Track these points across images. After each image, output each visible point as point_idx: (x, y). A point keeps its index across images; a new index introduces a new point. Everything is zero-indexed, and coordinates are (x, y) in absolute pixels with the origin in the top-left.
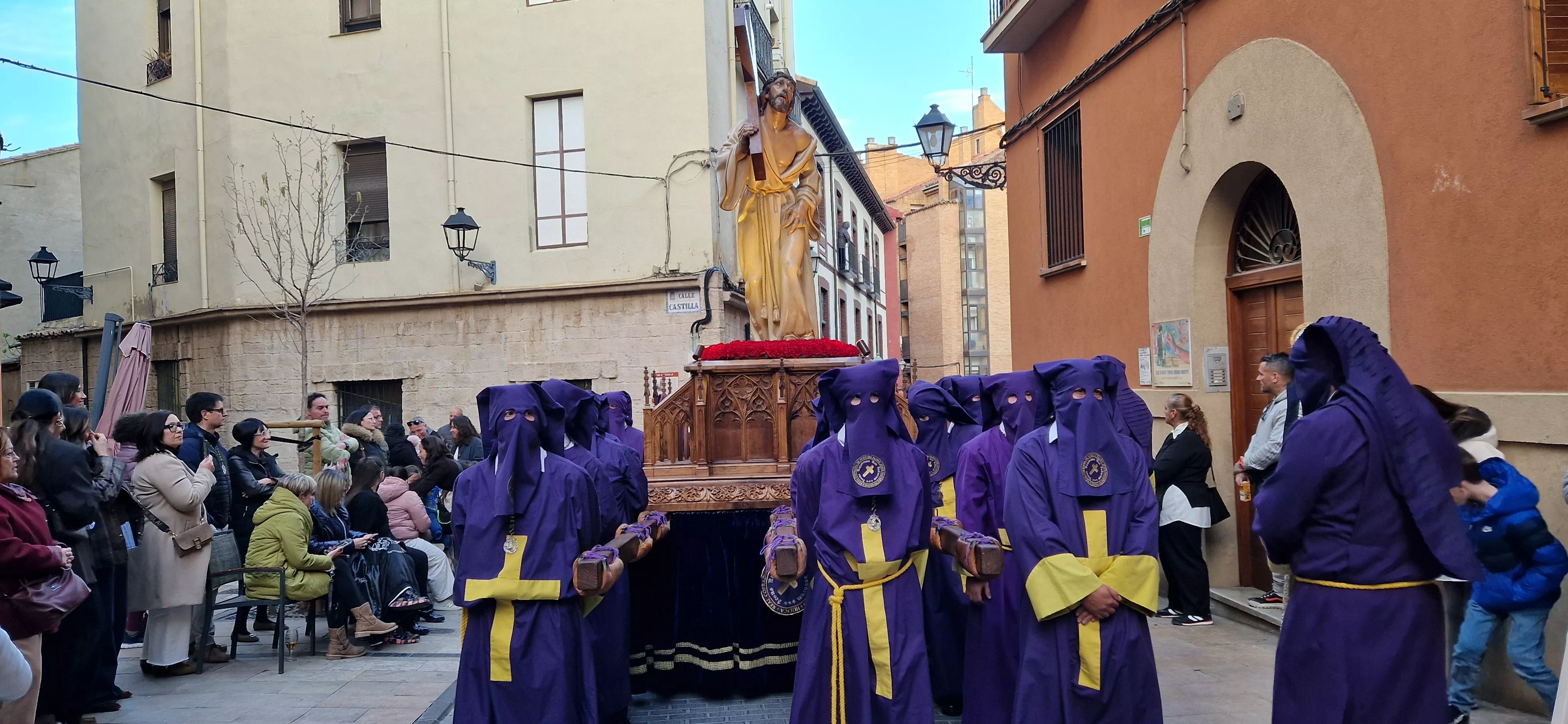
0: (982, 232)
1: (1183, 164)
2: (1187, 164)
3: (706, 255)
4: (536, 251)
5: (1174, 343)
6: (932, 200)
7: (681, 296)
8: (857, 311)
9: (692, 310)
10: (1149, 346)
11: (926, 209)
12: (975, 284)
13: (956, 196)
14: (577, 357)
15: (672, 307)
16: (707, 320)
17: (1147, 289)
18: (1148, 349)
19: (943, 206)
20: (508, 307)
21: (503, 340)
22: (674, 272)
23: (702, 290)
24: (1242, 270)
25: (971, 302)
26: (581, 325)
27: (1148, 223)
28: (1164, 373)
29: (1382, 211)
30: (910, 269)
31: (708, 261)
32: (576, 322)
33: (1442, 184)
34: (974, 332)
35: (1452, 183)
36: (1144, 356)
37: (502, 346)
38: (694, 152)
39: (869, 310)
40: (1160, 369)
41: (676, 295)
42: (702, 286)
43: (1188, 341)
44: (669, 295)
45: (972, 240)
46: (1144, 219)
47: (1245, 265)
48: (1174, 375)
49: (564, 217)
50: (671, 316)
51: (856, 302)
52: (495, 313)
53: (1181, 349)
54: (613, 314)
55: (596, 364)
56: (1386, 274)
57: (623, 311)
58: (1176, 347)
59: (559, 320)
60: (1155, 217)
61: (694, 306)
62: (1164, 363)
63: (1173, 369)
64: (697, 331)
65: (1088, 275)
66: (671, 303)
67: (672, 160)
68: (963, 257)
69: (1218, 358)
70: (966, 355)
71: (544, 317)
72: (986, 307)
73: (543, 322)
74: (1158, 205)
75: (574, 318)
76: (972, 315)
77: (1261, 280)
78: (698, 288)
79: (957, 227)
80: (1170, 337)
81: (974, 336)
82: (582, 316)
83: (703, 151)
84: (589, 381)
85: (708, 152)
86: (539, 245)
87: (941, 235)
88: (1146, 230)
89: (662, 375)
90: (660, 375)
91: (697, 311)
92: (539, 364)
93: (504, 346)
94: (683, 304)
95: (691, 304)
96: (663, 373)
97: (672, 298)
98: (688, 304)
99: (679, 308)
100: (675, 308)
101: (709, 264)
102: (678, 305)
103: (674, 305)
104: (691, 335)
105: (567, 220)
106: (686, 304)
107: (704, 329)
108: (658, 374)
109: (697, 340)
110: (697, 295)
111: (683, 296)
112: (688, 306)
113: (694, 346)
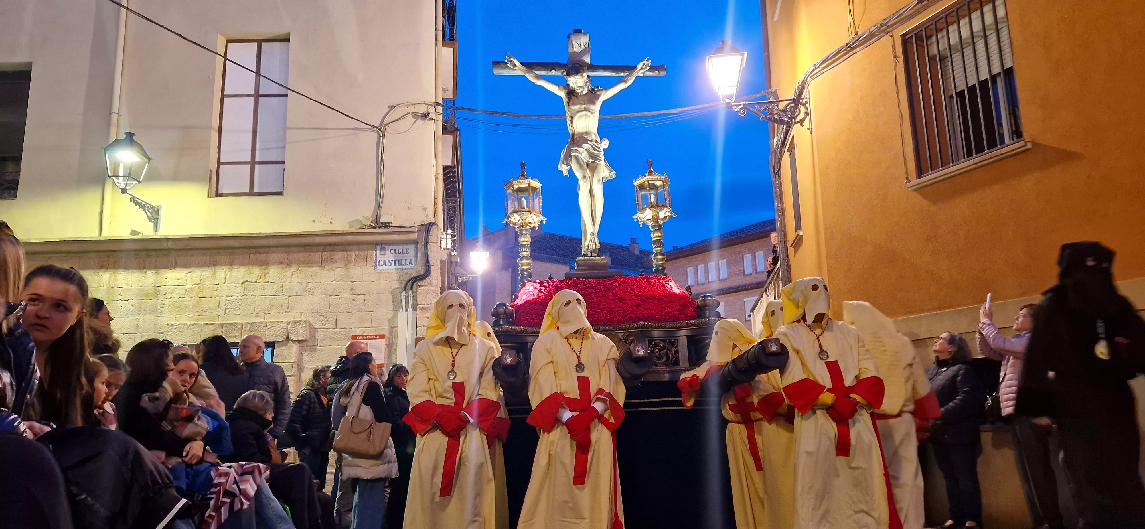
3: (425, 209)
4: (215, 198)
7: (392, 252)
9: (405, 267)
14: (258, 316)
15: (381, 263)
16: (425, 276)
22: (386, 225)
26: (267, 281)
31: (427, 216)
37: (159, 303)
38: (414, 104)
41: (387, 251)
42: (421, 239)
44: (378, 251)
49: (253, 163)
50: (380, 273)
54: (309, 268)
55: (283, 325)
61: (408, 262)
64: (411, 289)
66: (380, 258)
67: (387, 110)
71: (219, 271)
75: (258, 272)
78: (416, 243)
84: (272, 345)
86: (220, 192)
89: (365, 338)
90: (361, 338)
91: (412, 269)
92: (207, 324)
93: (163, 302)
94: (395, 260)
95: (406, 260)
96: (366, 336)
97: (382, 253)
98: (402, 260)
99: (389, 264)
100: (386, 265)
101: (428, 219)
102: (389, 261)
103: (384, 261)
104: (404, 293)
105: (257, 166)
106: (399, 260)
107: (420, 286)
108: (360, 336)
109: (410, 298)
110: (412, 251)
111: (395, 252)
112: (400, 262)
113: (407, 305)
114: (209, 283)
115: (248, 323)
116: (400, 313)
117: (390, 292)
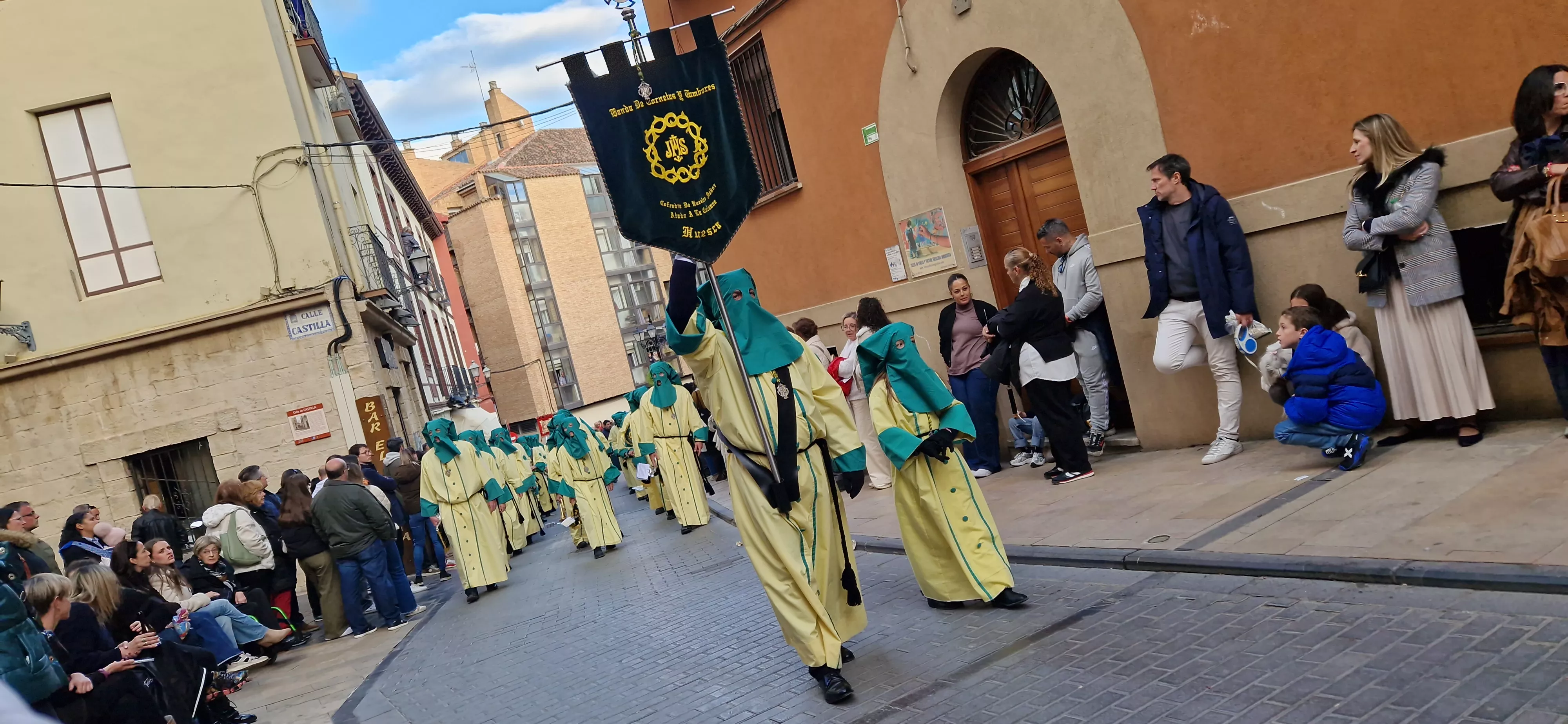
0: (532, 225)
1: (910, 64)
2: (913, 66)
3: (326, 264)
4: (85, 299)
5: (928, 232)
6: (471, 201)
7: (304, 316)
8: (436, 321)
9: (322, 329)
10: (898, 243)
11: (467, 209)
12: (538, 279)
13: (496, 193)
14: (179, 415)
15: (296, 331)
16: (348, 335)
17: (884, 191)
18: (897, 248)
19: (486, 204)
20: (62, 375)
21: (64, 418)
22: (289, 290)
23: (333, 305)
24: (978, 154)
25: (538, 296)
26: (176, 375)
27: (876, 129)
28: (920, 263)
29: (1143, 61)
30: (464, 274)
31: (331, 271)
32: (167, 374)
33: (1200, 27)
34: (547, 325)
35: (1210, 22)
36: (893, 255)
37: (65, 424)
38: (282, 150)
39: (443, 319)
40: (916, 260)
41: (298, 316)
42: (331, 298)
43: (944, 227)
44: (288, 319)
45: (524, 234)
46: (867, 128)
47: (979, 150)
48: (934, 262)
49: (117, 251)
50: (298, 341)
51: (433, 312)
52: (41, 386)
53: (938, 236)
54: (219, 354)
55: (208, 418)
56: (1156, 114)
57: (232, 348)
58: (931, 235)
59: (142, 377)
60: (881, 122)
61: (325, 324)
62: (919, 254)
63: (931, 257)
64: (336, 352)
65: (805, 194)
66: (293, 326)
67: (256, 163)
68: (519, 252)
69: (973, 237)
70: (545, 350)
71: (120, 376)
72: (554, 299)
73: (120, 382)
74: (882, 111)
75: (163, 370)
76: (541, 309)
77: (1004, 157)
78: (326, 303)
79: (504, 224)
80: (923, 228)
81: (548, 330)
82: (175, 365)
83: (294, 148)
84: (204, 440)
85: (302, 148)
86: (89, 291)
87: (490, 234)
88: (873, 137)
89: (301, 411)
90: (298, 412)
91: (331, 329)
92: (126, 435)
93: (70, 423)
94: (310, 325)
95: (322, 322)
96: (301, 409)
97: (293, 320)
98: (317, 323)
99: (305, 330)
100: (301, 332)
101: (334, 274)
102: (303, 327)
103: (299, 328)
104: (329, 358)
105: (123, 254)
106: (314, 324)
107: (344, 347)
108: (294, 411)
109: (338, 361)
110: (325, 311)
111: (308, 316)
112: (316, 326)
113: (336, 369)
114: (114, 392)
115: (172, 424)
116: (331, 379)
117: (314, 359)
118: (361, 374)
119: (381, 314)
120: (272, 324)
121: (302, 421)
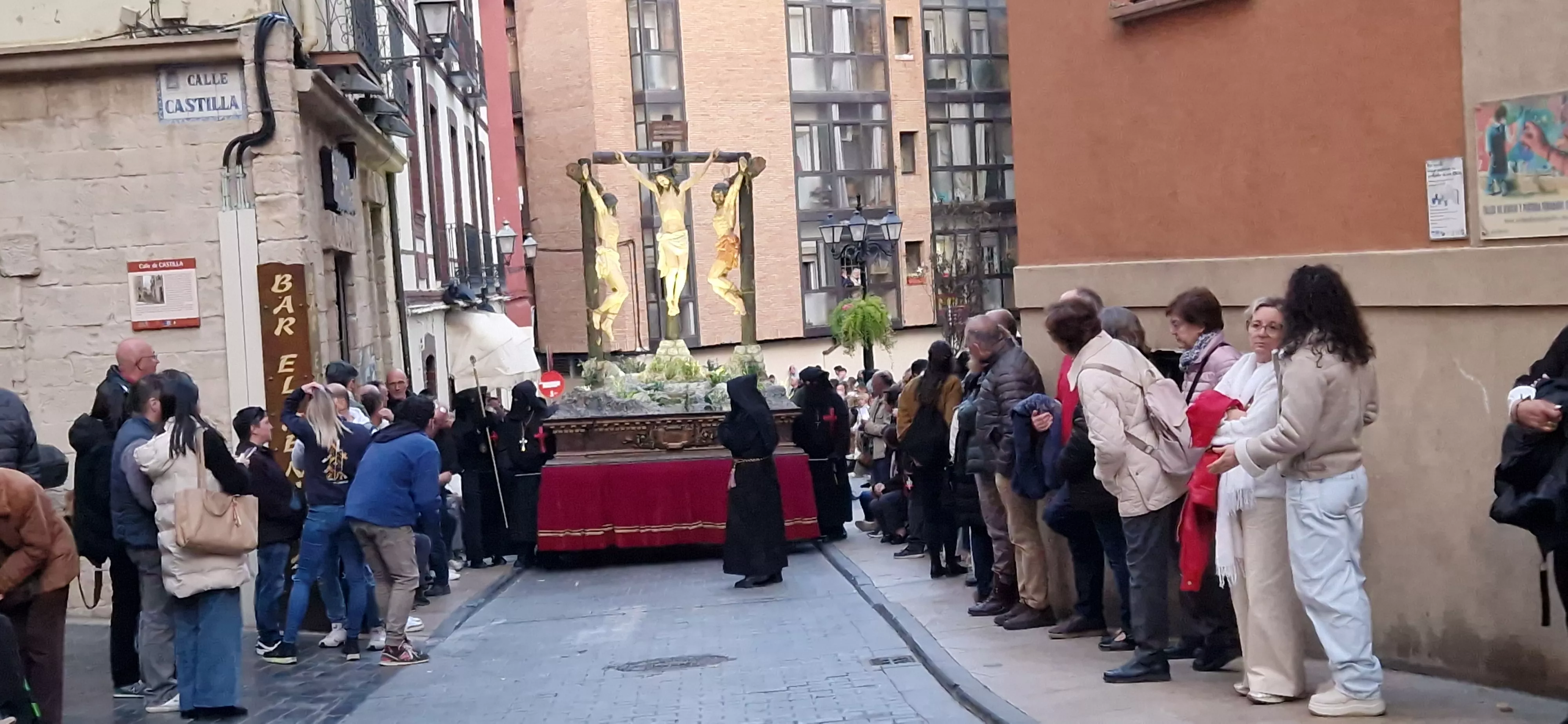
7: (194, 80)
9: (222, 113)
15: (172, 106)
16: (266, 134)
22: (173, 23)
23: (251, 70)
41: (182, 79)
42: (250, 56)
44: (163, 80)
50: (171, 129)
54: (24, 124)
61: (228, 103)
64: (239, 162)
66: (168, 95)
68: (634, 24)
78: (238, 63)
89: (155, 266)
90: (148, 266)
91: (238, 116)
94: (200, 99)
95: (223, 98)
96: (157, 262)
97: (171, 85)
98: (214, 99)
99: (189, 108)
100: (181, 110)
101: (262, 7)
102: (188, 101)
103: (178, 101)
104: (225, 172)
106: (208, 100)
107: (256, 156)
108: (144, 263)
109: (240, 182)
110: (233, 79)
111: (199, 81)
112: (212, 103)
113: (233, 196)
116: (220, 214)
117: (196, 168)
118: (278, 216)
119: (341, 101)
120: (130, 85)
121: (153, 286)
